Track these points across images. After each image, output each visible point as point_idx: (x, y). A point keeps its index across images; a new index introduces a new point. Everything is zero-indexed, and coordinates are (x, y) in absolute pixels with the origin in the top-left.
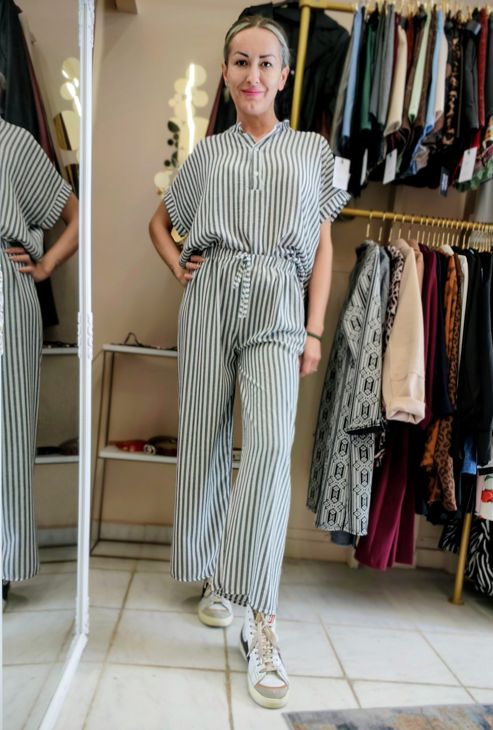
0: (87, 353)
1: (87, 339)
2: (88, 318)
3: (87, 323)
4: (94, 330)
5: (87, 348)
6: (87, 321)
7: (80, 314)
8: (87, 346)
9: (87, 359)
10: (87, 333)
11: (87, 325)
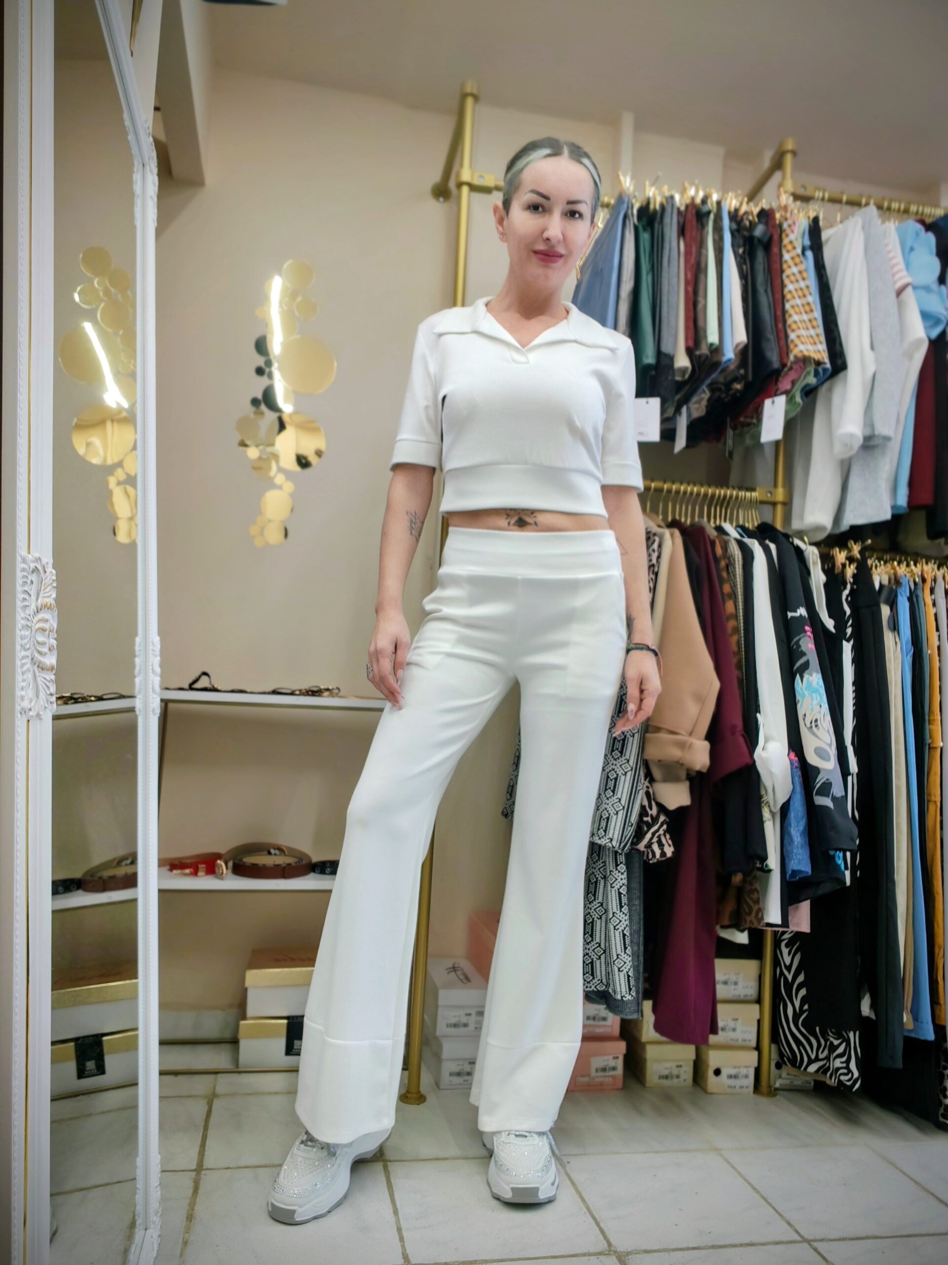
0: (151, 705)
1: (151, 682)
2: (153, 645)
3: (151, 655)
4: (161, 666)
5: (150, 697)
6: (151, 651)
7: (138, 640)
8: (151, 693)
9: (151, 716)
10: (151, 671)
11: (151, 658)
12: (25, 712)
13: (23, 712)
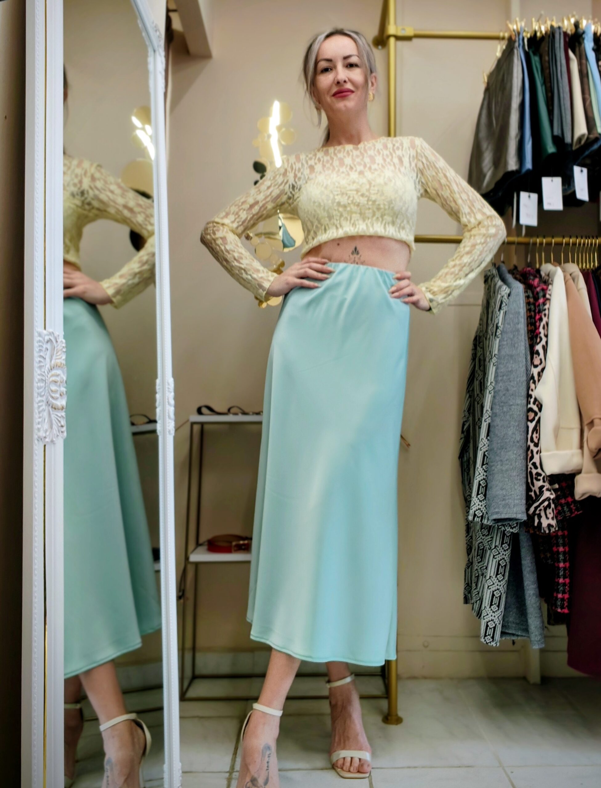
0: (167, 428)
1: (167, 411)
2: (169, 384)
3: (167, 392)
5: (167, 422)
6: (167, 389)
7: (158, 381)
8: (167, 419)
9: (168, 435)
10: (167, 403)
11: (167, 394)
12: (41, 439)
13: (40, 440)
